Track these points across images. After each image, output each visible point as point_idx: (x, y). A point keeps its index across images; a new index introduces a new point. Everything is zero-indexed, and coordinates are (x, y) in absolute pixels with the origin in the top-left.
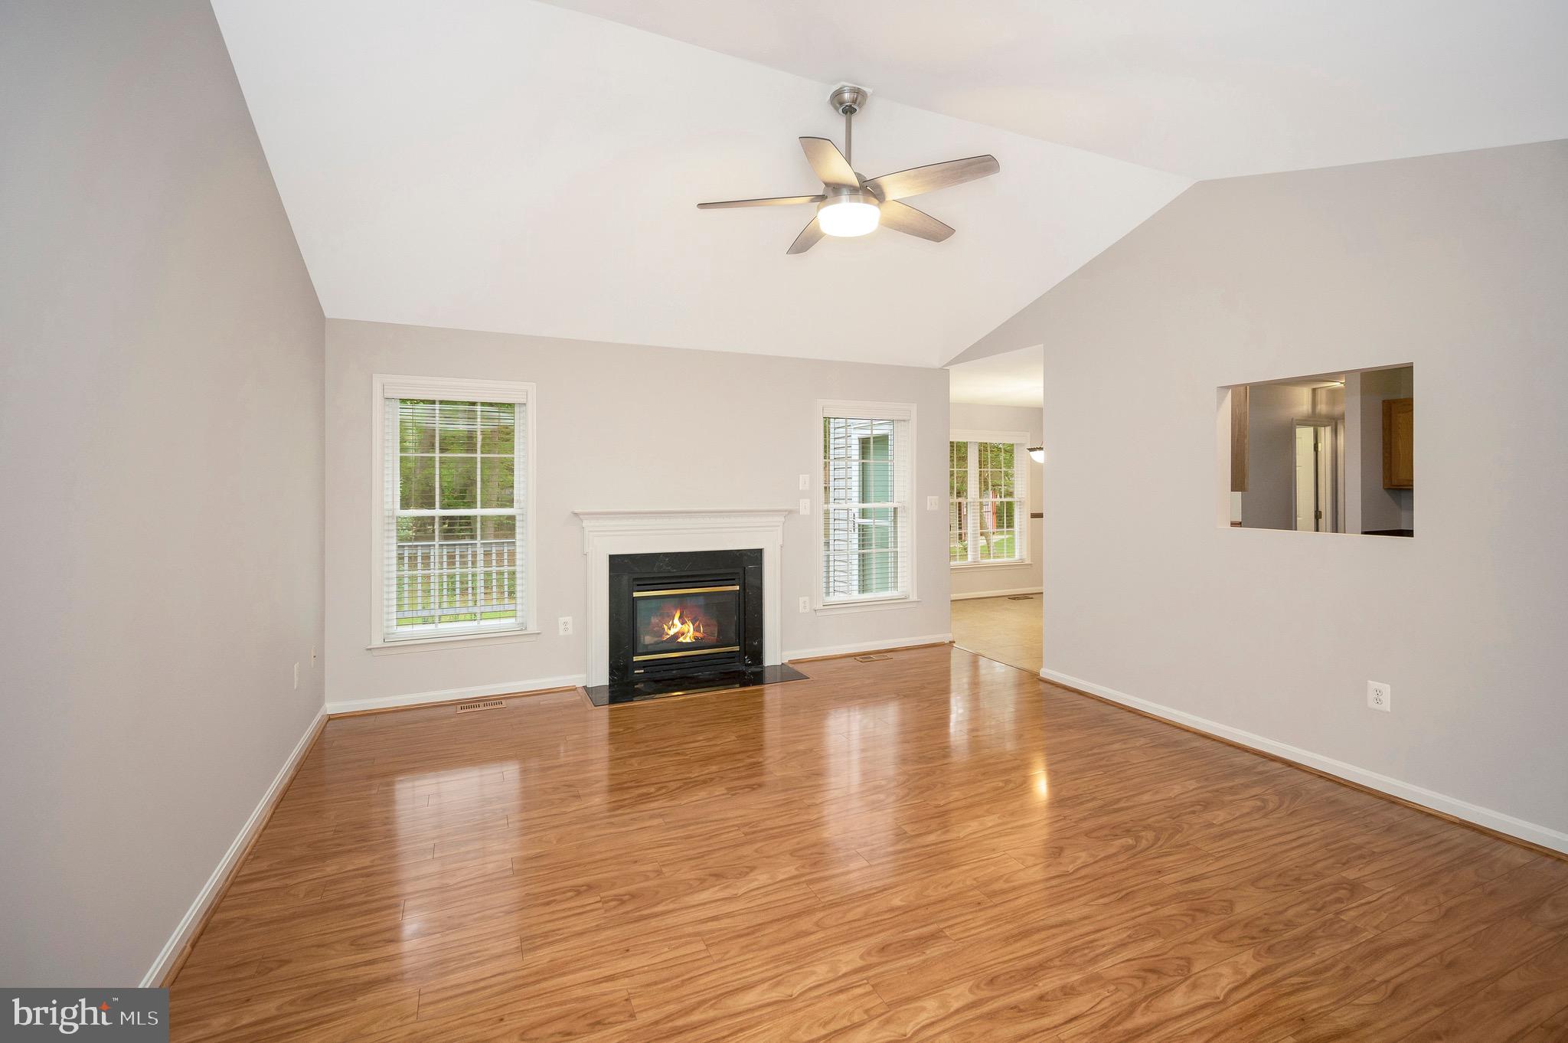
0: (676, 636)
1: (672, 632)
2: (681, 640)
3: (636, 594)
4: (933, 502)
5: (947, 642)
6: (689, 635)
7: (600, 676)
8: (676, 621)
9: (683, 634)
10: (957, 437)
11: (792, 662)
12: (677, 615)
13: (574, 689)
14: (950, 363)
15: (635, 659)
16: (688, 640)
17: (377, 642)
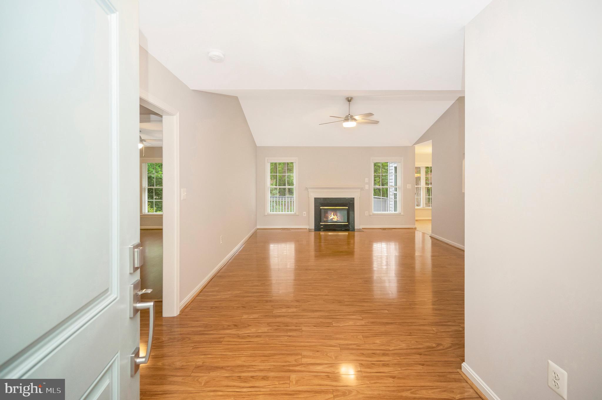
0: (332, 219)
1: (331, 218)
2: (333, 220)
3: (321, 208)
4: (409, 186)
5: (414, 228)
6: (336, 219)
7: (312, 227)
8: (332, 215)
9: (334, 219)
10: (417, 165)
11: (363, 229)
12: (333, 214)
13: (306, 229)
14: (414, 145)
15: (321, 223)
16: (335, 220)
17: (266, 214)
